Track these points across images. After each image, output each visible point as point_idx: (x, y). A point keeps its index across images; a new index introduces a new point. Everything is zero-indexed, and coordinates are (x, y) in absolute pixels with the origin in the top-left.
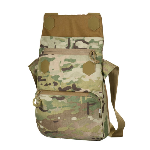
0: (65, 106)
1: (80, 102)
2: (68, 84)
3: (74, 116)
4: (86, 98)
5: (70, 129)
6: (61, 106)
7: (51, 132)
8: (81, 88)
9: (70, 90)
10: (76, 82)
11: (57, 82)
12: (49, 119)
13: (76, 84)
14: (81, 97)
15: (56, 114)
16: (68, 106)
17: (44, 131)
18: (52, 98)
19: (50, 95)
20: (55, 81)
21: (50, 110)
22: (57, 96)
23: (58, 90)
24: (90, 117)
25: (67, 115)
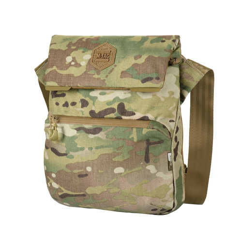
0: (102, 147)
1: (133, 138)
2: (109, 103)
3: (120, 164)
4: (145, 131)
5: (112, 191)
6: (92, 146)
7: (72, 196)
8: (135, 111)
9: (112, 115)
10: (125, 99)
11: (87, 99)
12: (70, 171)
13: (126, 104)
14: (134, 130)
15: (84, 161)
16: (107, 147)
17: (60, 194)
18: (76, 131)
19: (72, 125)
20: (84, 98)
21: (71, 153)
22: (87, 126)
23: (89, 116)
24: (151, 168)
25: (107, 163)
